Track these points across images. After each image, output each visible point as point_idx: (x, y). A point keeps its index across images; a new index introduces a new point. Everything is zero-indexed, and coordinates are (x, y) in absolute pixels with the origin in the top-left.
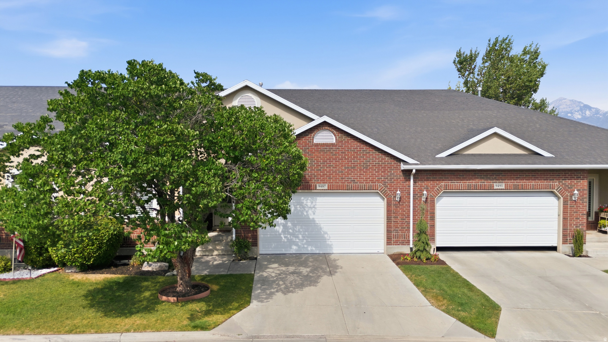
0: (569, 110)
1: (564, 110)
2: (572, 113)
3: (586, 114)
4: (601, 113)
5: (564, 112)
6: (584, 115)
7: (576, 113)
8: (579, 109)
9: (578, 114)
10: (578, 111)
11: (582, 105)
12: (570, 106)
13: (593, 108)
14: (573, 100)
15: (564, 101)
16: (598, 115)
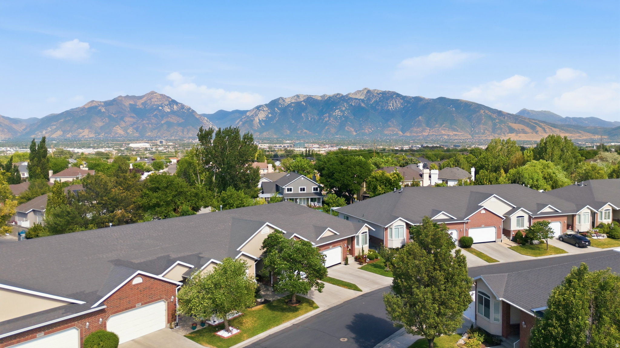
0: (159, 103)
1: (155, 103)
2: (162, 107)
3: (174, 109)
4: (185, 108)
5: (156, 105)
6: (172, 109)
7: (166, 107)
8: (168, 103)
9: (167, 107)
10: (167, 105)
11: (170, 100)
12: (161, 100)
13: (180, 103)
14: (162, 94)
15: (155, 94)
16: (183, 110)
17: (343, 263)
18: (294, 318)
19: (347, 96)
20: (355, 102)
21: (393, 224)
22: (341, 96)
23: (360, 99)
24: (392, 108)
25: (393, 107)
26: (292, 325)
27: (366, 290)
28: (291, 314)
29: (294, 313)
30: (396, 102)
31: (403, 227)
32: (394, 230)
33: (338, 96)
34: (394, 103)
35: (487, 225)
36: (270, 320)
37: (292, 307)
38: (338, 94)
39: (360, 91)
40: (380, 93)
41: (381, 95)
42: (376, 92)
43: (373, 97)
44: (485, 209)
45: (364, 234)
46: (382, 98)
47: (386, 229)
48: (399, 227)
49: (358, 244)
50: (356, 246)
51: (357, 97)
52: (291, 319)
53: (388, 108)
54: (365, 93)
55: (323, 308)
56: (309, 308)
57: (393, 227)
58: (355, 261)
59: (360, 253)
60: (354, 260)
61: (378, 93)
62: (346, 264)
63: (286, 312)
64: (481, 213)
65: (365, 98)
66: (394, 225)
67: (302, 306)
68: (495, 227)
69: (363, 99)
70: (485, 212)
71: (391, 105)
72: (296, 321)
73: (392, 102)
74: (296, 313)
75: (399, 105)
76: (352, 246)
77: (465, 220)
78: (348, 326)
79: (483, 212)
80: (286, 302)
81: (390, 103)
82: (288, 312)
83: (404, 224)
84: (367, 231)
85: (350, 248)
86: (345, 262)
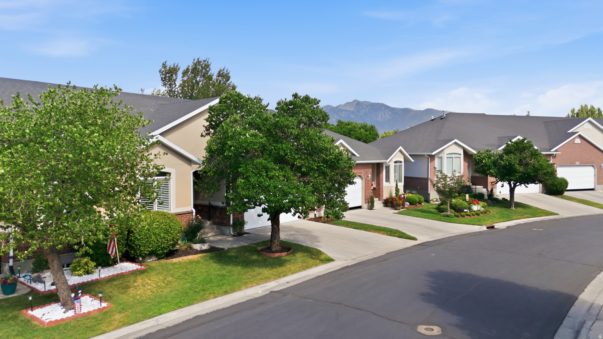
17: (365, 206)
18: (275, 279)
19: (337, 107)
20: (345, 114)
21: (443, 150)
22: (331, 107)
23: (350, 111)
24: (380, 120)
25: (382, 119)
26: (268, 292)
27: (422, 239)
28: (266, 272)
29: (276, 270)
30: (384, 113)
31: (459, 156)
32: (445, 160)
33: (328, 108)
34: (383, 114)
35: (584, 164)
36: (211, 281)
37: (270, 258)
38: (328, 106)
39: (350, 103)
40: (369, 105)
41: (370, 106)
42: (365, 104)
43: (362, 108)
44: (580, 136)
45: (398, 164)
46: (371, 110)
47: (432, 157)
48: (453, 156)
49: (388, 180)
50: (385, 184)
51: (346, 109)
52: (267, 279)
53: (377, 119)
54: (355, 104)
55: (343, 262)
56: (311, 261)
57: (445, 156)
58: (384, 206)
59: (391, 194)
60: (382, 205)
61: (367, 105)
62: (371, 207)
63: (256, 266)
64: (575, 142)
65: (355, 109)
66: (446, 152)
67: (293, 258)
68: (593, 166)
69: (353, 111)
70: (580, 142)
71: (380, 116)
72: (280, 285)
73: (380, 113)
74: (280, 269)
75: (388, 117)
76: (379, 184)
77: (553, 151)
78: (423, 294)
79: (578, 141)
80: (258, 251)
81: (379, 115)
82: (260, 266)
83: (462, 152)
84: (402, 160)
85: (374, 186)
86: (368, 206)
